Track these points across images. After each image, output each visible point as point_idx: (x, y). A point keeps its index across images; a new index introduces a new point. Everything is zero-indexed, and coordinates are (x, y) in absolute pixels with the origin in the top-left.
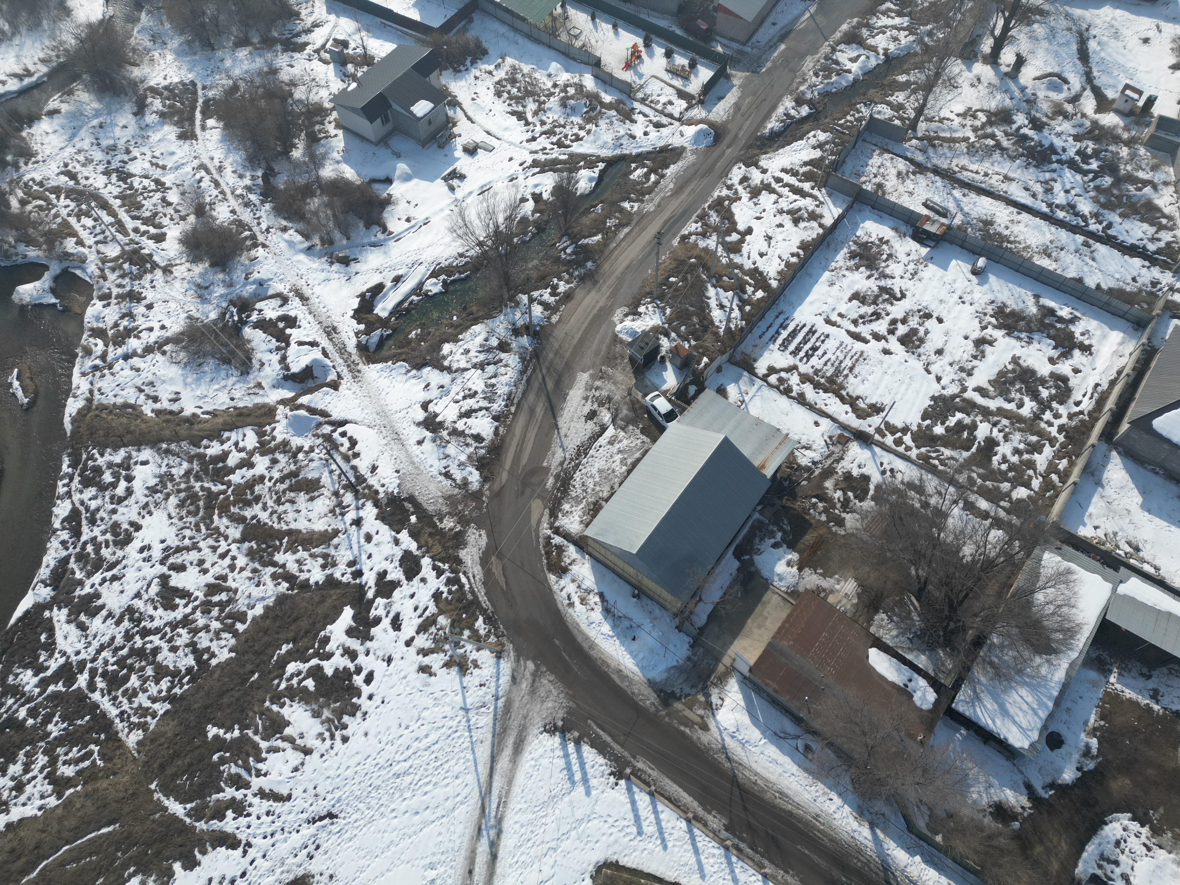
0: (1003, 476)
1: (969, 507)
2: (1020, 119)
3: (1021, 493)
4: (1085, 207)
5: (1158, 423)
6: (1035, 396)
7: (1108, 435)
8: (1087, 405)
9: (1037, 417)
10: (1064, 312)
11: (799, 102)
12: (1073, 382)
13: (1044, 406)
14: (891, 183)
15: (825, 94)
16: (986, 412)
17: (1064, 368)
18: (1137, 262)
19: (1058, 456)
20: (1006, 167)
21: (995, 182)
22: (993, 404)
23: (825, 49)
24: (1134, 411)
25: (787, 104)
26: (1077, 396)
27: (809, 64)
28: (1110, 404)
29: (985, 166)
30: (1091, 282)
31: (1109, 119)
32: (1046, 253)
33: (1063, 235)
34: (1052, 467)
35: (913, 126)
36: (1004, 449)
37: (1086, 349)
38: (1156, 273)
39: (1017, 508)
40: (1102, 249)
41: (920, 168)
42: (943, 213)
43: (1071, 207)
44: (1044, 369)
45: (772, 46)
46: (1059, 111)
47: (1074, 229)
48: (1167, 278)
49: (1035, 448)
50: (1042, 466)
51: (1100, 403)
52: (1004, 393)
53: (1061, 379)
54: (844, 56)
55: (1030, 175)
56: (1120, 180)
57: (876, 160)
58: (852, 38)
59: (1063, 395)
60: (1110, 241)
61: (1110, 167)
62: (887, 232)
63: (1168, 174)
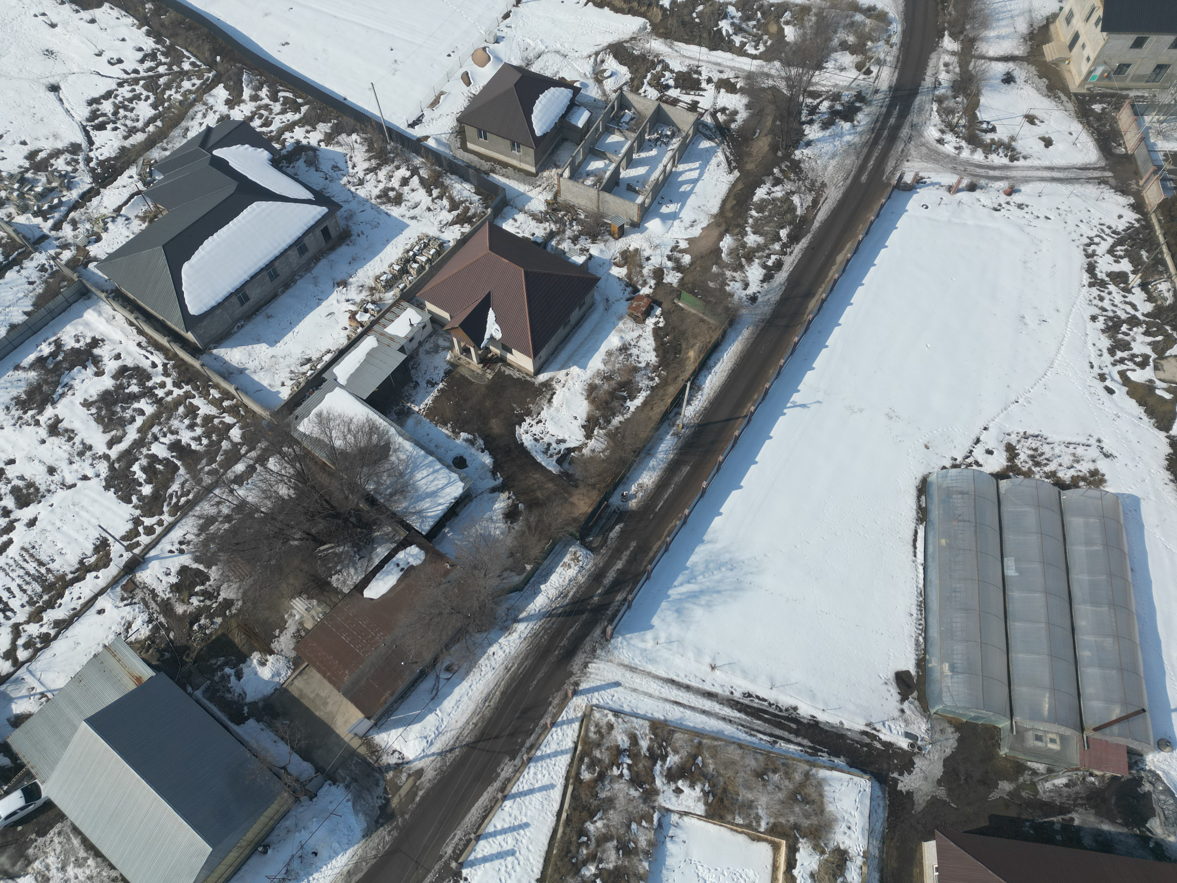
0: (214, 445)
1: (240, 480)
3: (236, 434)
5: (194, 310)
6: (135, 397)
7: (194, 351)
8: (158, 358)
9: (159, 401)
10: (46, 349)
12: (130, 363)
13: (148, 393)
16: (139, 443)
17: (111, 366)
18: (11, 274)
19: (205, 395)
22: (132, 435)
24: (177, 325)
26: (146, 364)
28: (163, 341)
30: (19, 318)
34: (216, 403)
36: (186, 437)
37: (95, 342)
38: (30, 265)
39: (249, 440)
44: (107, 383)
48: (40, 258)
49: (192, 411)
50: (212, 411)
51: (159, 347)
52: (123, 423)
53: (122, 371)
59: (141, 374)
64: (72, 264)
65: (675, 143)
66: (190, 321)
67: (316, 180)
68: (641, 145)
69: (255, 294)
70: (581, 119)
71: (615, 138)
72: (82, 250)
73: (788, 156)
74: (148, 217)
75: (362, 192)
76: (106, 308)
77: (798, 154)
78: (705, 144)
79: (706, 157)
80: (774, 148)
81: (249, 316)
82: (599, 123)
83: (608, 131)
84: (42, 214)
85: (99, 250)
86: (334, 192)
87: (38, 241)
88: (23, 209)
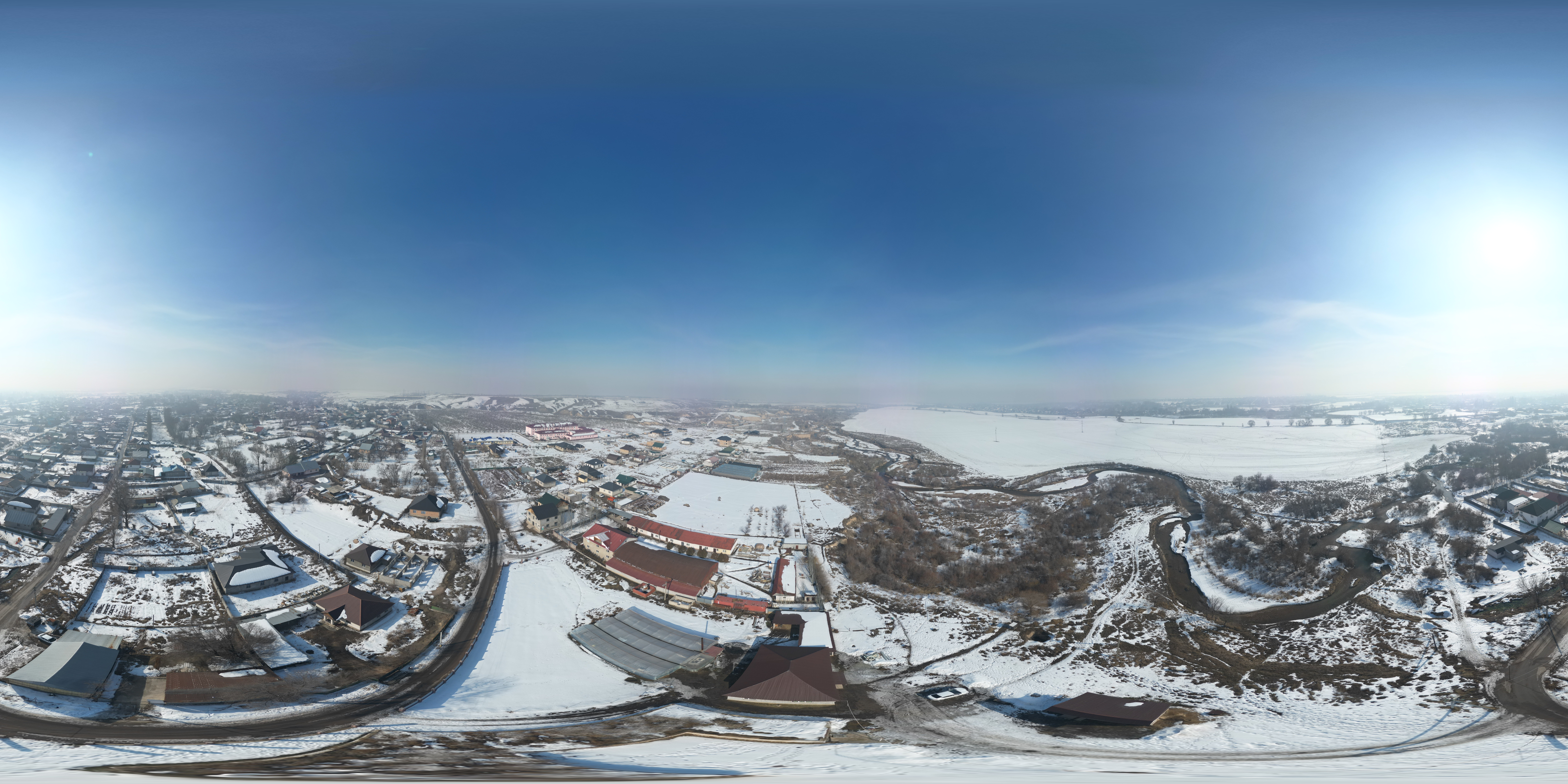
0: (206, 617)
1: (205, 628)
2: (142, 537)
3: (216, 618)
4: (171, 550)
5: (231, 583)
6: (196, 596)
7: (222, 592)
8: (211, 590)
9: (201, 600)
10: (185, 574)
11: (75, 547)
12: (202, 587)
13: (200, 596)
14: (114, 561)
15: (82, 544)
16: (186, 606)
17: (197, 586)
18: (192, 555)
19: (216, 604)
20: (145, 548)
21: (144, 552)
22: (186, 602)
23: (78, 534)
24: (223, 585)
25: (71, 548)
26: (206, 590)
27: (74, 538)
28: (216, 587)
29: (139, 550)
30: (186, 565)
31: (163, 531)
32: (169, 564)
33: (171, 557)
34: (218, 608)
35: (113, 546)
36: (200, 611)
37: (198, 579)
38: (198, 555)
39: (219, 621)
40: (182, 556)
41: (121, 556)
42: (135, 564)
43: (168, 551)
44: (192, 589)
45: (62, 535)
46: (150, 533)
47: (172, 555)
48: (202, 555)
49: (209, 606)
50: (215, 609)
51: (213, 588)
52: (187, 599)
53: (199, 589)
54: (85, 535)
55: (152, 548)
56: (175, 541)
57: (106, 557)
58: (85, 530)
59: (203, 591)
60: (183, 554)
61: (170, 540)
62: (120, 574)
63: (184, 536)
64: (209, 560)
65: (423, 565)
66: (228, 586)
67: (291, 564)
68: (410, 566)
69: (252, 587)
70: (388, 558)
71: (400, 564)
72: (213, 558)
73: (464, 565)
74: (235, 558)
75: (305, 570)
76: (208, 573)
77: (467, 564)
78: (433, 565)
79: (434, 568)
80: (458, 563)
81: (246, 592)
82: (394, 559)
83: (398, 561)
84: (210, 547)
85: (217, 560)
86: (295, 568)
87: (205, 551)
88: (207, 544)
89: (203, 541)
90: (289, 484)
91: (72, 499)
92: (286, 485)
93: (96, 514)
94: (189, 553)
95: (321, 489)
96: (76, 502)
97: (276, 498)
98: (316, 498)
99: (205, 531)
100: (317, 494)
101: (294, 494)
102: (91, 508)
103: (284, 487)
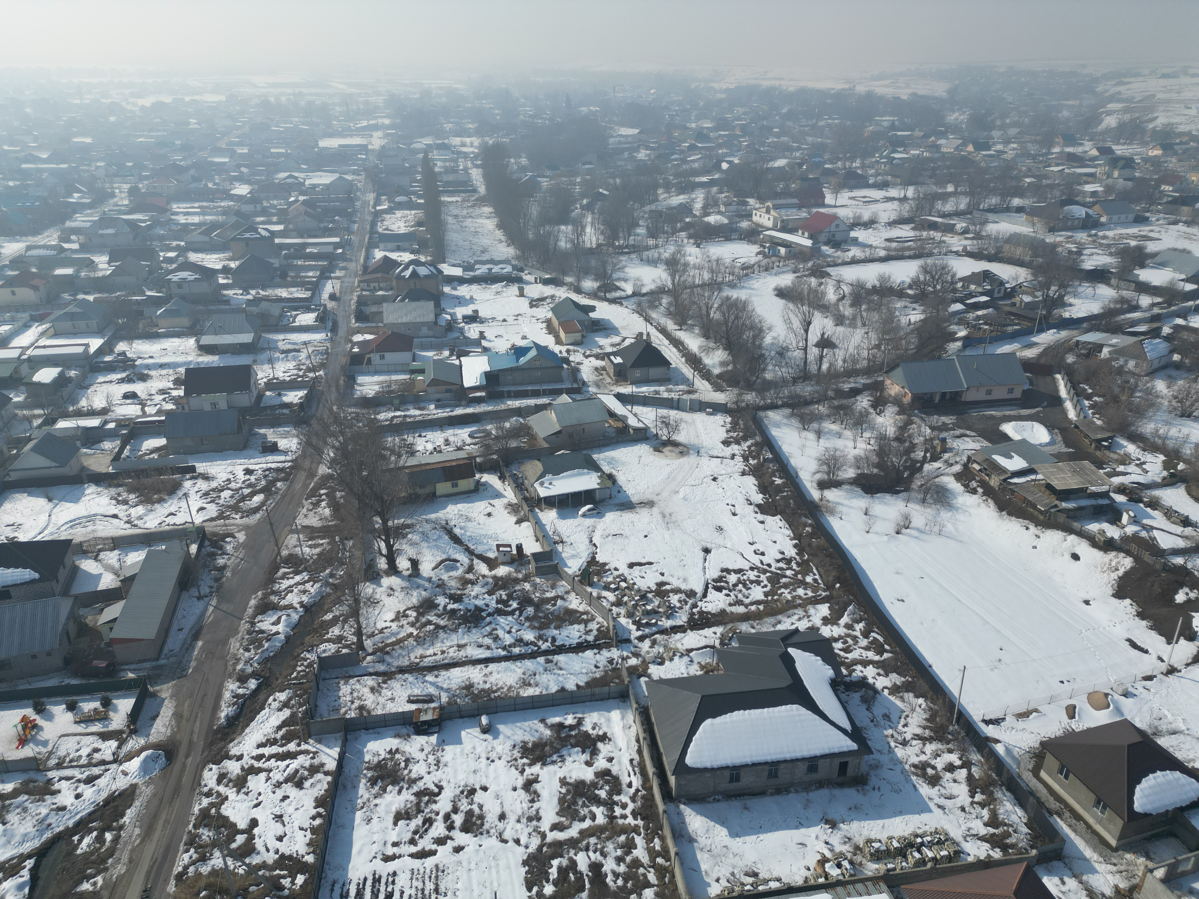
2: (441, 601)
4: (529, 636)
5: (690, 761)
6: (598, 801)
7: (667, 795)
8: (637, 782)
9: (612, 818)
10: (570, 720)
11: (242, 679)
12: (615, 771)
13: (610, 804)
14: (370, 700)
15: (265, 661)
16: (573, 843)
17: (601, 763)
18: (589, 653)
19: (649, 840)
20: (455, 639)
21: (453, 653)
22: (573, 832)
23: (244, 626)
24: (669, 764)
25: (232, 687)
26: (625, 780)
27: (234, 645)
28: (650, 770)
29: (438, 647)
30: (571, 686)
31: (502, 571)
32: (526, 684)
33: (529, 664)
34: (653, 854)
35: (360, 646)
36: (609, 866)
37: (604, 738)
38: (606, 654)
40: (561, 658)
41: (387, 676)
42: (430, 699)
43: (520, 641)
44: (588, 775)
45: (188, 647)
46: (465, 582)
47: (533, 656)
48: (615, 653)
49: (629, 846)
50: (645, 858)
51: (643, 773)
52: (575, 816)
53: (605, 774)
54: (266, 624)
55: (476, 635)
56: (538, 606)
57: (345, 690)
58: (265, 608)
59: (616, 786)
60: (562, 649)
61: (525, 601)
62: (392, 743)
63: (563, 586)
64: (632, 670)
66: (681, 767)
69: (747, 780)
72: (645, 664)
74: (707, 670)
75: (900, 752)
76: (630, 716)
81: (730, 796)
84: (639, 625)
85: (656, 671)
86: (873, 736)
87: (623, 641)
88: (630, 615)
89: (619, 603)
90: (903, 428)
91: (196, 502)
92: (891, 431)
93: (292, 540)
94: (580, 648)
95: (1016, 463)
96: (212, 510)
97: (850, 473)
98: (989, 492)
99: (624, 569)
100: (994, 482)
101: (915, 468)
102: (270, 522)
103: (882, 438)
